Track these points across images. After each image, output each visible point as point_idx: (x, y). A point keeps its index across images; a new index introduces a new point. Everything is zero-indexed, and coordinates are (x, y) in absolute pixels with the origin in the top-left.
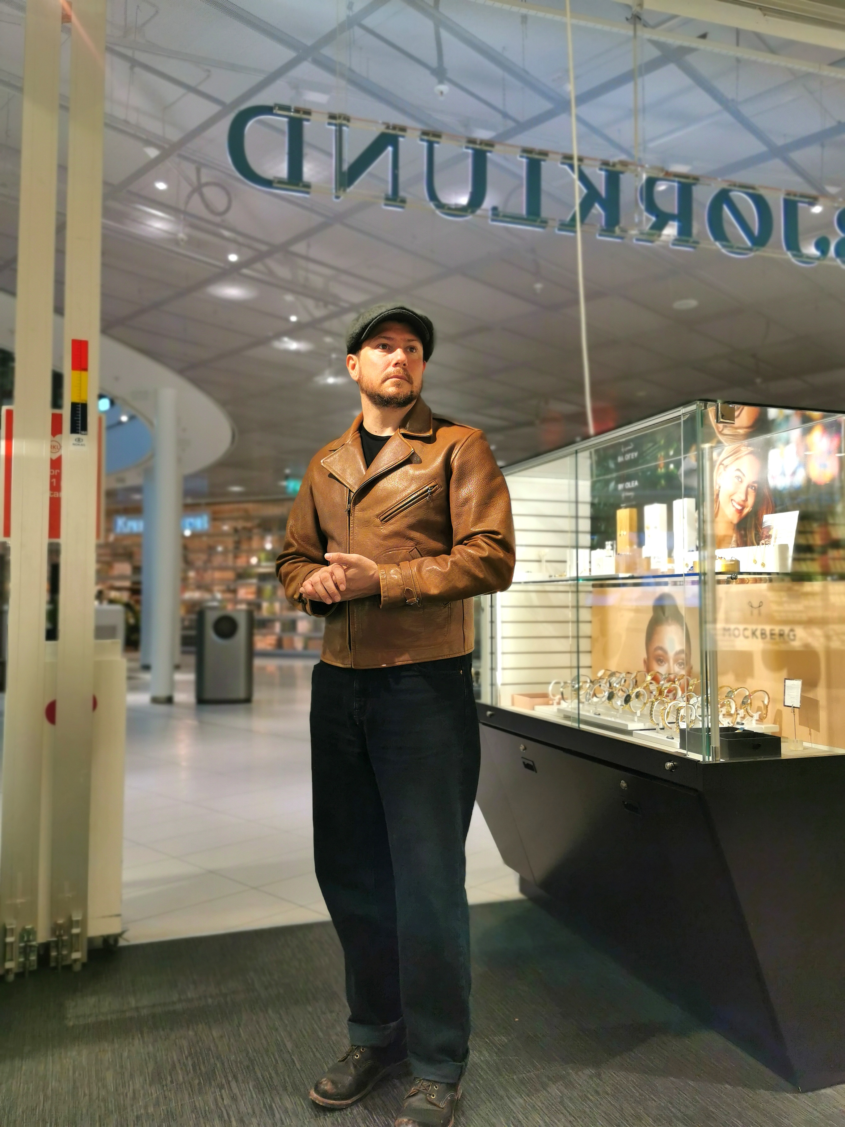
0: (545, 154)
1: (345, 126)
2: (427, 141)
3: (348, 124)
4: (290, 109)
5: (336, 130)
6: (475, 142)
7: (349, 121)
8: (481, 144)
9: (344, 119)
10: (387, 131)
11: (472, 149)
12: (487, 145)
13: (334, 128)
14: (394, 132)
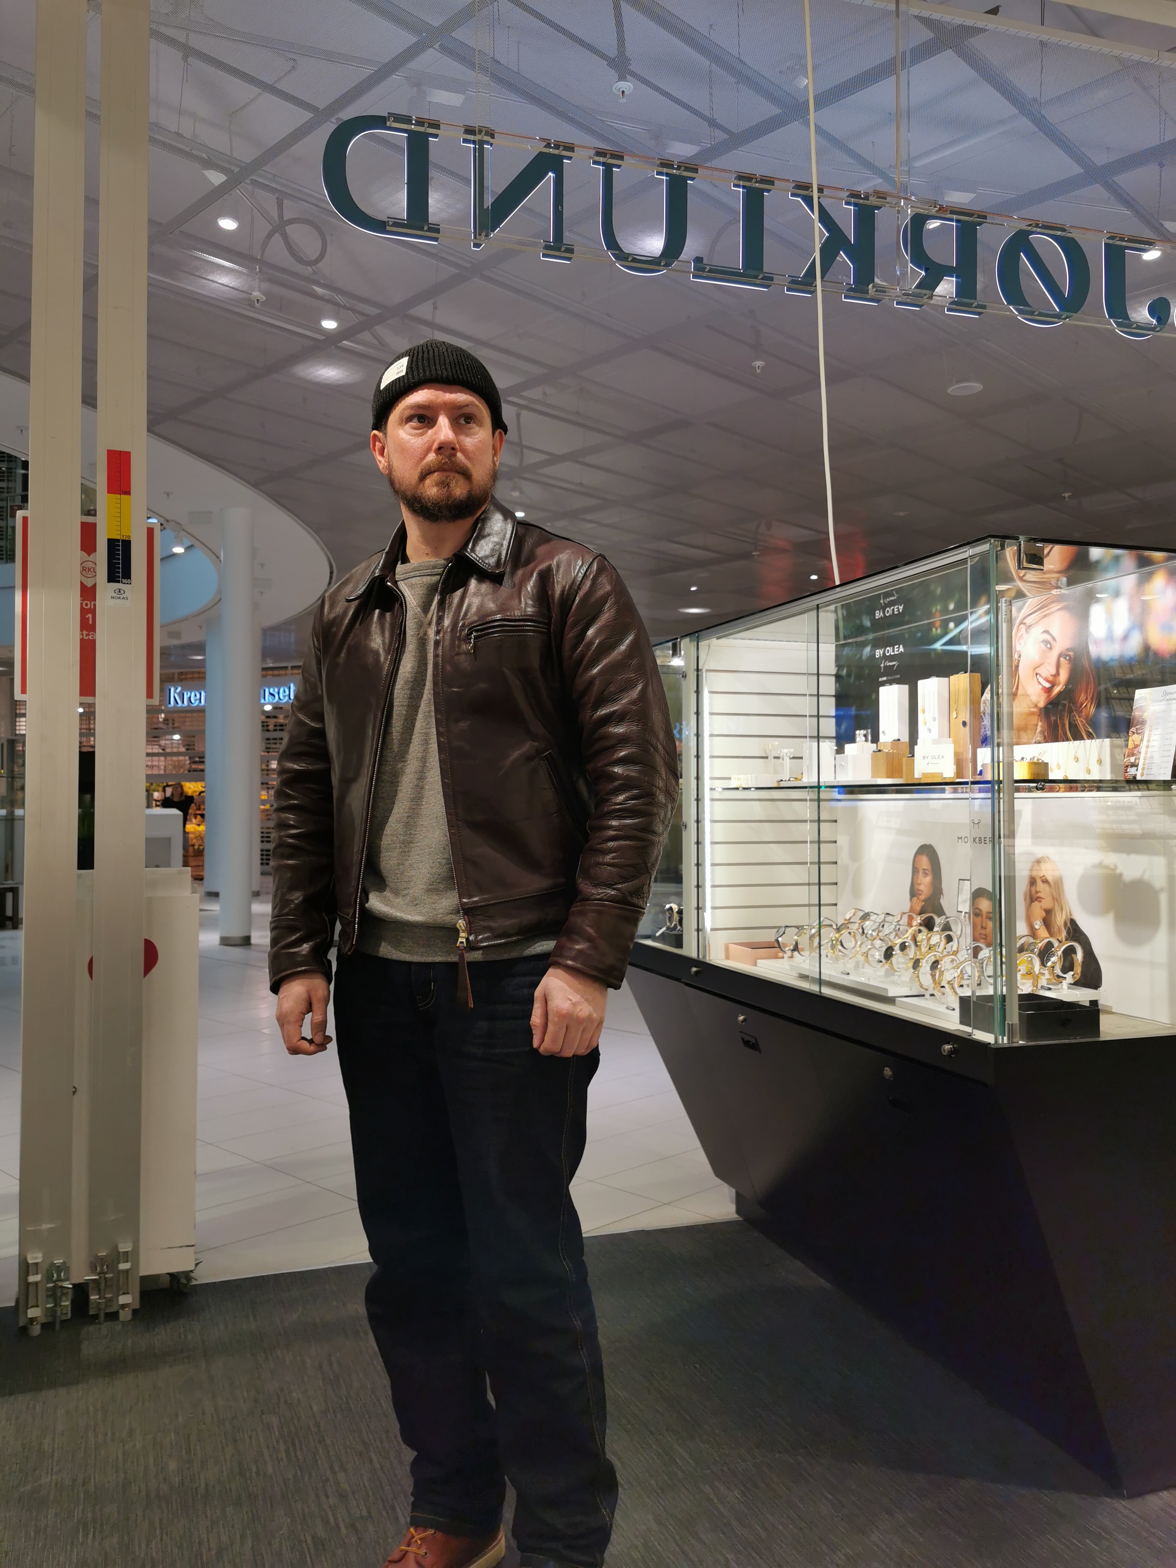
0: (770, 182)
1: (487, 143)
2: (604, 164)
3: (492, 141)
4: (411, 120)
5: (475, 149)
6: (670, 166)
7: (493, 136)
8: (679, 168)
9: (487, 134)
10: (547, 150)
11: (667, 175)
12: (687, 169)
13: (472, 146)
14: (556, 152)
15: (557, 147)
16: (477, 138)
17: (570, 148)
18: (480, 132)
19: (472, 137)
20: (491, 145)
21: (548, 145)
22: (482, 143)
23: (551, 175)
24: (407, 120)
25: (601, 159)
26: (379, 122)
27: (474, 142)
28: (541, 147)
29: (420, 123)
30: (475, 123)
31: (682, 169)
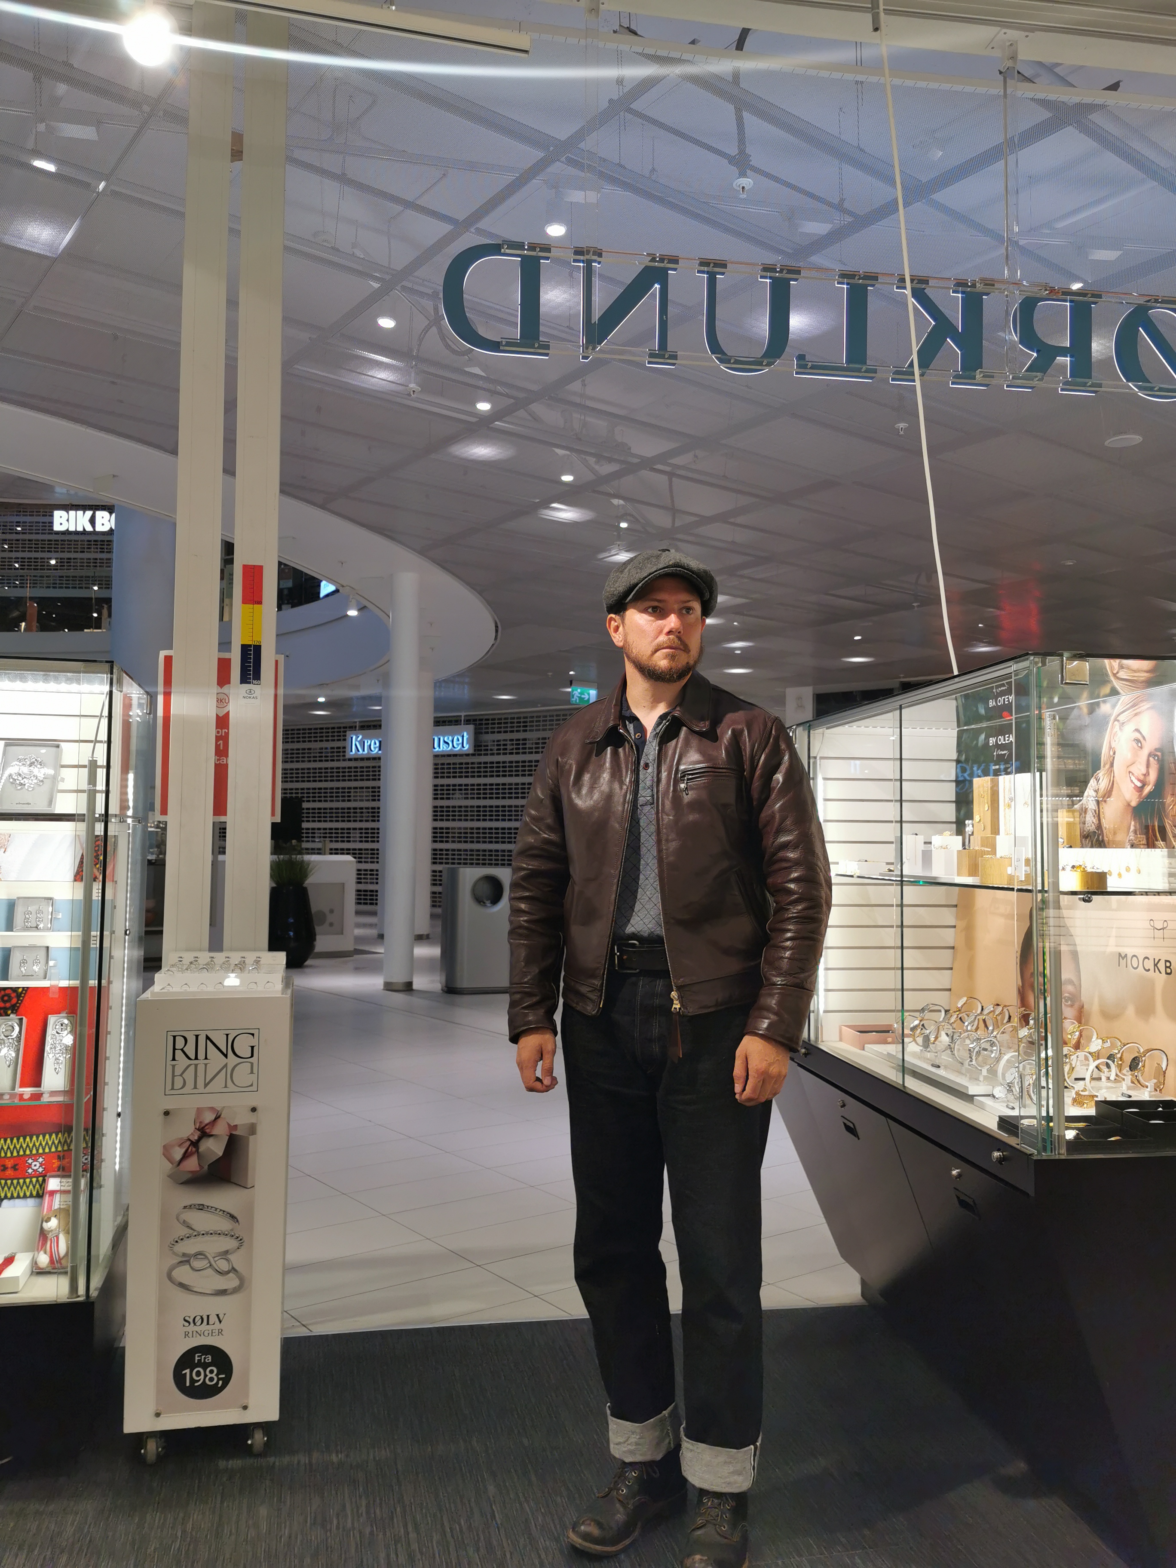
0: (873, 277)
1: (595, 261)
2: (708, 273)
3: (599, 259)
4: (524, 246)
5: (584, 266)
6: (773, 270)
7: (600, 255)
8: (781, 271)
9: (595, 253)
10: (652, 264)
11: (770, 278)
12: (790, 271)
13: (582, 264)
14: (661, 265)
15: (662, 260)
16: (588, 257)
17: (674, 260)
18: (588, 252)
19: (582, 258)
20: (599, 263)
21: (653, 260)
22: (589, 263)
23: (657, 286)
24: (520, 246)
25: (706, 269)
26: (495, 249)
27: (583, 262)
28: (646, 261)
29: (532, 247)
30: (583, 244)
31: (785, 272)
